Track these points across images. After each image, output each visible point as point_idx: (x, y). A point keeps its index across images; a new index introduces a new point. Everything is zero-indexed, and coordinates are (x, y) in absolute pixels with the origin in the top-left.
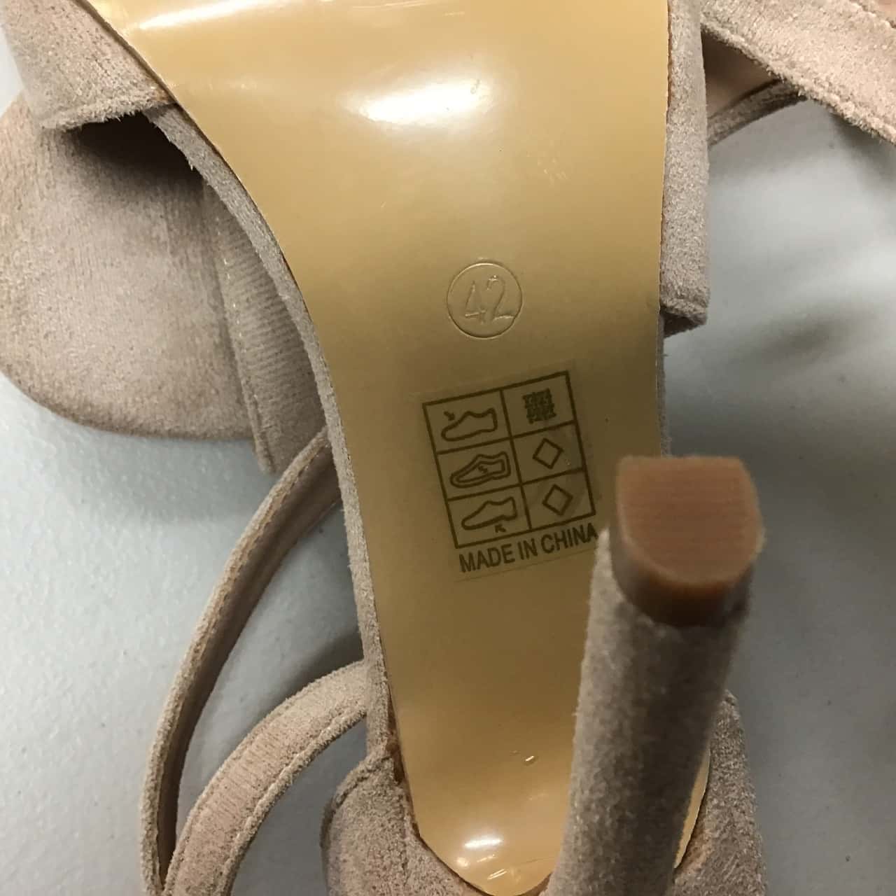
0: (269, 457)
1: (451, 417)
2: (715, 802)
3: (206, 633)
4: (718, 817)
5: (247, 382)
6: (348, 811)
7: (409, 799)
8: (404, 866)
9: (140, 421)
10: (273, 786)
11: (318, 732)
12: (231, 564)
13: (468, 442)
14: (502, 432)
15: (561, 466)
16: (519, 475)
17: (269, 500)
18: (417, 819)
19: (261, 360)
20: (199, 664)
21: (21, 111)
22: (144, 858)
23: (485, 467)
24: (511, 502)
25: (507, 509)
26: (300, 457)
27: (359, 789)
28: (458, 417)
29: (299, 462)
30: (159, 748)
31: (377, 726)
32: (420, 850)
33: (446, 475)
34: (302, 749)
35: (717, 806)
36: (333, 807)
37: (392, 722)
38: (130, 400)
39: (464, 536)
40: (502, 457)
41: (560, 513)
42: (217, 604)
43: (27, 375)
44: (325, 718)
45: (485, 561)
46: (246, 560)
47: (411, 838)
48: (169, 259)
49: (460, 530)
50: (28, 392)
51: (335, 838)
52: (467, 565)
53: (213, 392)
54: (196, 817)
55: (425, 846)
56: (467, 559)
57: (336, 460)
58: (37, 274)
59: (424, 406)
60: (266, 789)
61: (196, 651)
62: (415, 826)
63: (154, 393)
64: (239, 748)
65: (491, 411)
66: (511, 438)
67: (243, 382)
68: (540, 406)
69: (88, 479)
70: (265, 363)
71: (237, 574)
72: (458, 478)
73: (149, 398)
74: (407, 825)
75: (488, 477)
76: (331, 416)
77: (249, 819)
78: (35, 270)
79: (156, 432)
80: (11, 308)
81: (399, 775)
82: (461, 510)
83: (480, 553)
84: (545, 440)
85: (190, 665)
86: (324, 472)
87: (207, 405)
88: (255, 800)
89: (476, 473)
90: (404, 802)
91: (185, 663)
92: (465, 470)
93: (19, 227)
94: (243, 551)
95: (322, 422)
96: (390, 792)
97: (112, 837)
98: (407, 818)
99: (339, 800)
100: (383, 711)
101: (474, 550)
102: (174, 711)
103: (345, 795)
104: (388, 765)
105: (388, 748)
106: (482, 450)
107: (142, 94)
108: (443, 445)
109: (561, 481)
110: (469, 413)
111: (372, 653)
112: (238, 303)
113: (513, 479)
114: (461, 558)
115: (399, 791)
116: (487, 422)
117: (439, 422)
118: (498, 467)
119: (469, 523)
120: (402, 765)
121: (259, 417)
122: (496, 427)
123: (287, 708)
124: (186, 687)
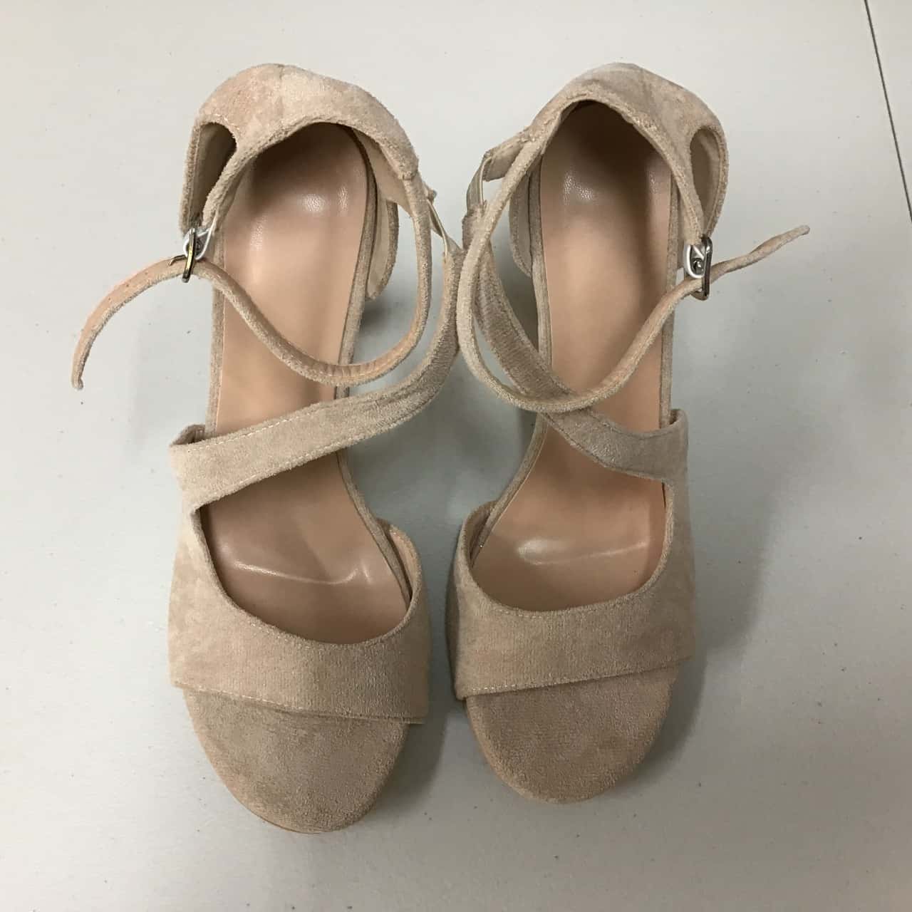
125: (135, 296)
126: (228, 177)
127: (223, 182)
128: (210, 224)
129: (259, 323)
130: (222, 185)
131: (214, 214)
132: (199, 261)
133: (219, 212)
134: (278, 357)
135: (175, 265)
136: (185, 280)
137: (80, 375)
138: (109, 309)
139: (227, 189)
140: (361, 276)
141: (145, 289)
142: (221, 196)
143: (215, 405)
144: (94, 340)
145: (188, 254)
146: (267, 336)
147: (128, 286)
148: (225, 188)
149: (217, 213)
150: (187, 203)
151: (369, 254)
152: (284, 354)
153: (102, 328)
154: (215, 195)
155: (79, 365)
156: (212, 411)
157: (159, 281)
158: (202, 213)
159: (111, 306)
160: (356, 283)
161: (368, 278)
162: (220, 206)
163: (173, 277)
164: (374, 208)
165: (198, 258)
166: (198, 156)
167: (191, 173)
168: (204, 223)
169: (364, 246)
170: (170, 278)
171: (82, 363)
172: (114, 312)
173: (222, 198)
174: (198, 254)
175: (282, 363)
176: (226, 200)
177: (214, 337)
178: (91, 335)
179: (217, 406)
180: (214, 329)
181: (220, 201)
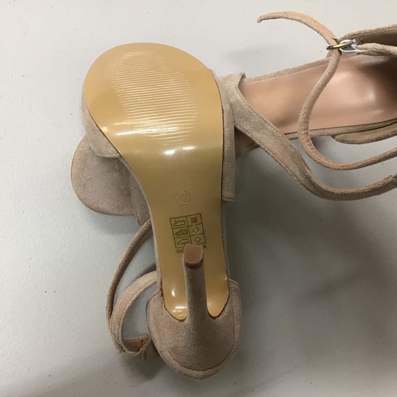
0: (139, 222)
1: (176, 221)
2: (229, 305)
3: (122, 262)
4: (229, 308)
5: (134, 206)
6: (151, 303)
7: (164, 300)
8: (162, 314)
9: (109, 212)
10: (135, 295)
11: (146, 285)
12: (129, 247)
13: (179, 227)
14: (186, 225)
15: (198, 233)
16: (190, 234)
17: (138, 233)
18: (165, 304)
19: (137, 201)
20: (121, 268)
21: (86, 140)
22: (106, 311)
23: (182, 232)
24: (188, 240)
25: (187, 241)
26: (146, 223)
27: (154, 297)
28: (177, 222)
29: (145, 225)
30: (111, 287)
31: (158, 284)
32: (165, 310)
33: (174, 233)
34: (142, 288)
35: (229, 306)
36: (148, 301)
37: (161, 284)
38: (107, 207)
39: (178, 246)
40: (186, 230)
41: (198, 242)
42: (125, 255)
43: (85, 202)
44: (147, 282)
45: (182, 251)
46: (132, 246)
47: (164, 308)
48: (118, 174)
49: (177, 245)
50: (86, 205)
51: (149, 308)
52: (178, 252)
53: (126, 205)
54: (119, 301)
55: (166, 309)
56: (178, 250)
57: (152, 227)
58: (89, 178)
59: (170, 219)
60: (134, 296)
61: (120, 266)
62: (165, 306)
63: (113, 205)
64: (129, 287)
65: (184, 221)
66: (188, 226)
67: (133, 205)
68: (194, 220)
69: (96, 223)
70: (138, 202)
71: (130, 249)
72: (177, 234)
73: (112, 207)
74: (163, 305)
75: (183, 234)
76: (151, 216)
77: (130, 302)
78: (88, 177)
79: (113, 214)
80: (83, 186)
81: (162, 295)
82: (177, 240)
83: (181, 250)
84: (195, 227)
85: (119, 269)
86: (150, 228)
87: (125, 208)
88: (132, 298)
89: (181, 233)
90: (163, 300)
91: (118, 268)
92: (178, 232)
93: (85, 168)
94: (132, 244)
95: (150, 217)
96: (160, 298)
97: (98, 307)
98: (163, 304)
99: (150, 300)
100: (160, 281)
101: (180, 249)
102: (115, 279)
103: (151, 299)
104: (160, 292)
105: (160, 289)
106: (182, 228)
107: (116, 155)
108: (174, 227)
109: (198, 236)
110: (179, 221)
111: (158, 269)
112: (133, 188)
113: (188, 235)
114: (177, 250)
115: (162, 298)
116: (183, 223)
117: (173, 222)
118: (185, 232)
119: (179, 243)
120: (163, 293)
121: (137, 213)
122: (185, 224)
123: (139, 280)
124: (117, 273)
125: (311, 27)
126: (388, 49)
127: (385, 48)
128: (360, 49)
129: (318, 90)
130: (383, 48)
131: (366, 49)
132: (339, 51)
133: (368, 51)
134: (304, 105)
135: (333, 40)
136: (328, 48)
137: (264, 19)
138: (300, 18)
139: (381, 51)
140: (344, 130)
141: (316, 31)
142: (377, 49)
143: (259, 79)
144: (283, 18)
145: (341, 44)
146: (313, 96)
147: (315, 22)
148: (382, 50)
149: (367, 50)
150: (362, 33)
151: (358, 131)
152: (306, 108)
153: (290, 19)
154: (377, 46)
155: (268, 16)
156: (255, 79)
157: (322, 36)
158: (364, 44)
159: (302, 19)
160: (341, 128)
161: (344, 133)
162: (372, 51)
163: (327, 42)
164: (381, 126)
165: (341, 49)
166: (391, 30)
167: (381, 30)
168: (360, 46)
169: (361, 127)
170: (326, 40)
171: (270, 18)
172: (300, 21)
173: (376, 50)
174: (343, 49)
175: (302, 109)
176: (375, 53)
177: (293, 69)
178: (285, 16)
179: (258, 81)
180: (297, 68)
181: (374, 50)
